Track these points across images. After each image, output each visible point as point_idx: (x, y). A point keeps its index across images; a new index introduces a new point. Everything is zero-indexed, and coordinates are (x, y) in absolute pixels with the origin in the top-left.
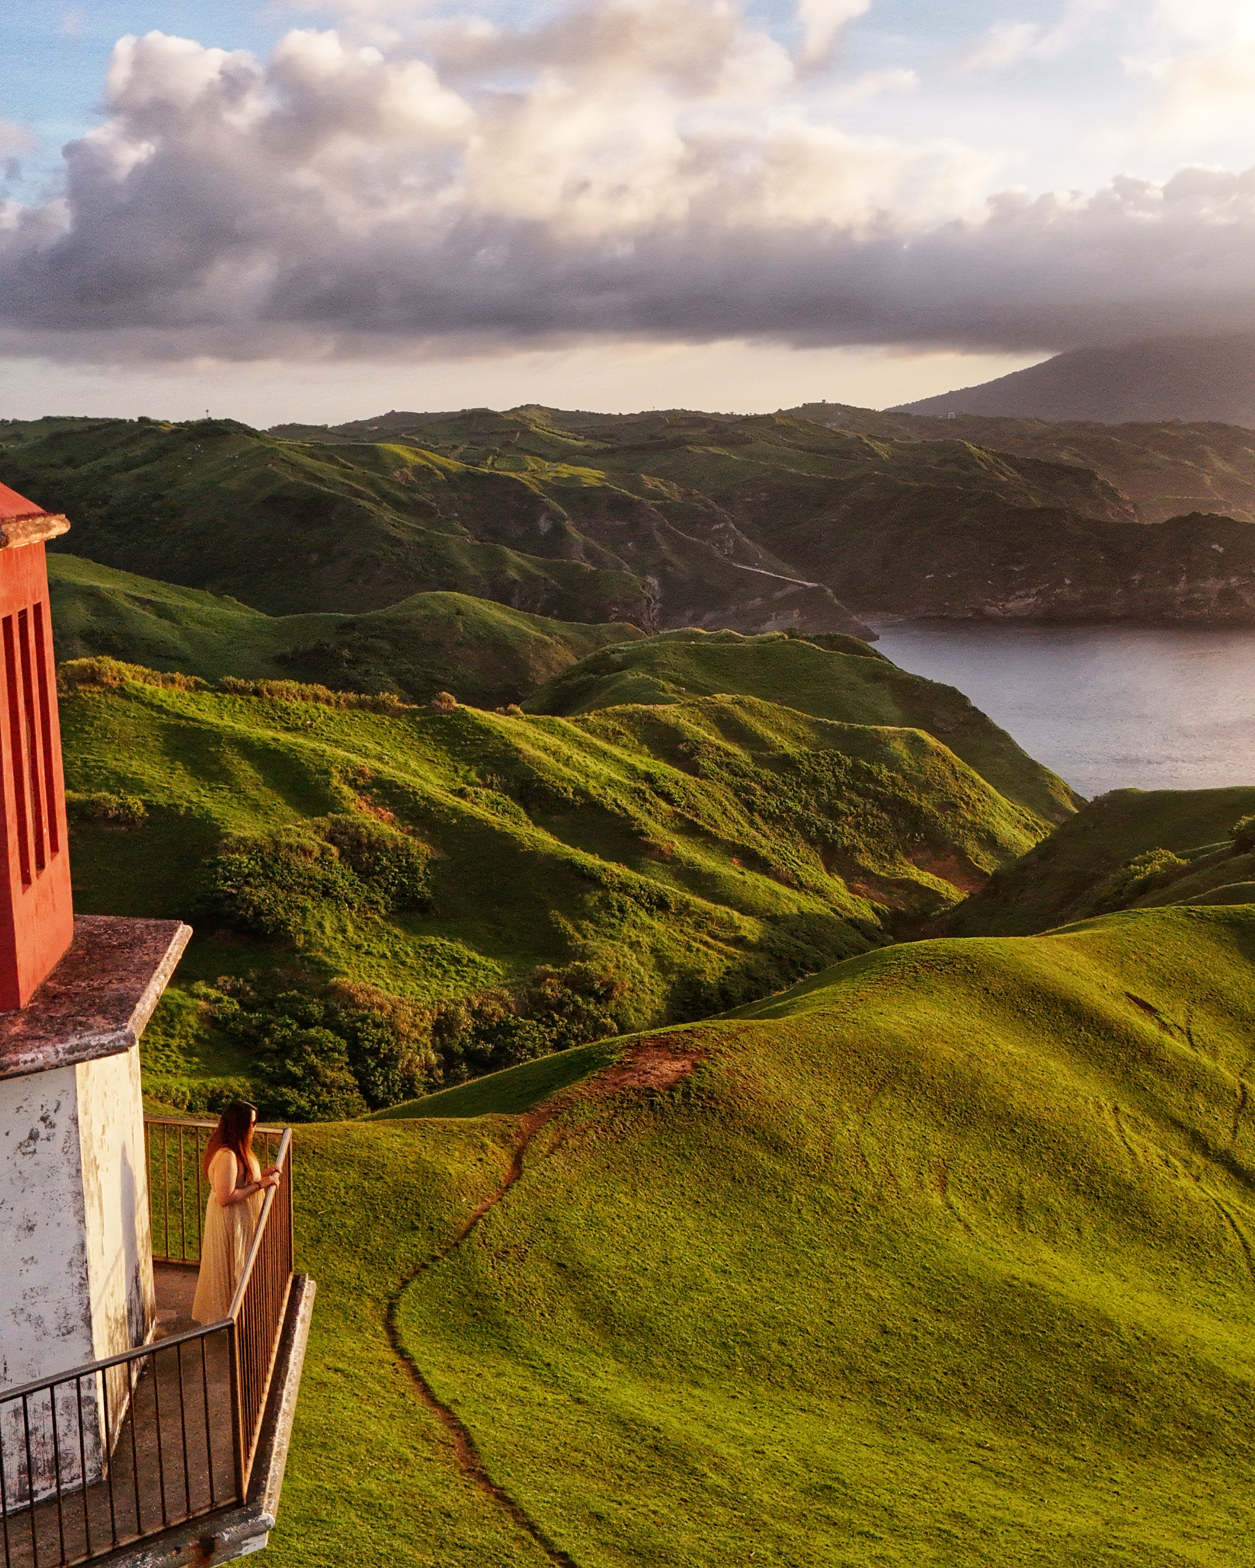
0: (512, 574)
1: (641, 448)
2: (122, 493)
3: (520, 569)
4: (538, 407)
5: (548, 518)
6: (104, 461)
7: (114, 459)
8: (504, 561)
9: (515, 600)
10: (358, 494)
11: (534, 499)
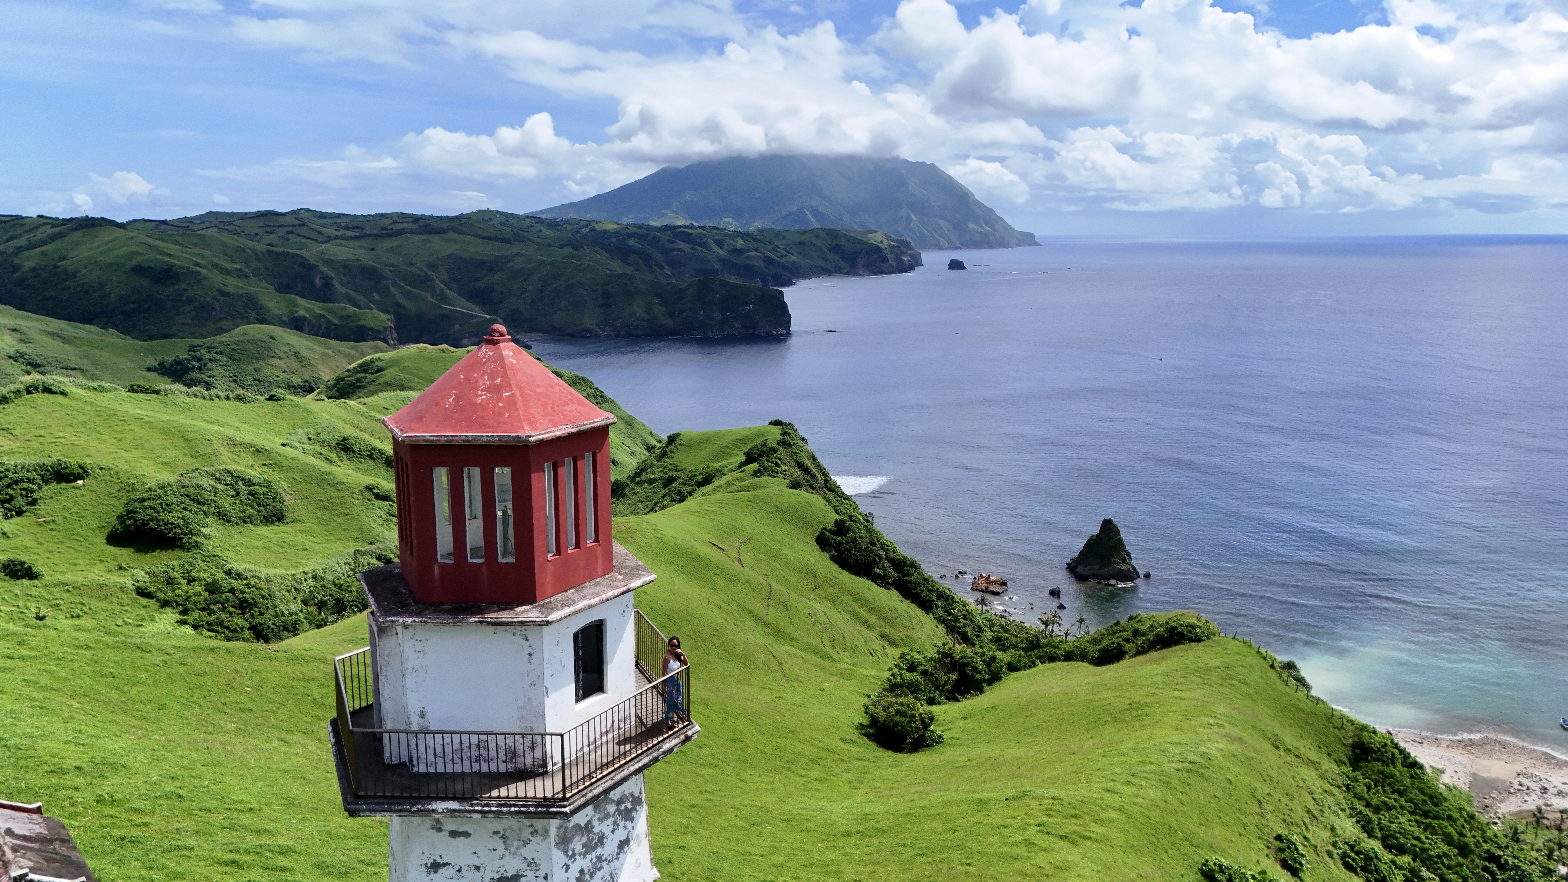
0: (302, 312)
1: (377, 235)
2: (31, 264)
3: (307, 309)
4: (308, 210)
5: (321, 278)
6: (16, 243)
7: (22, 242)
8: (297, 305)
9: (306, 328)
10: (198, 265)
11: (313, 267)
